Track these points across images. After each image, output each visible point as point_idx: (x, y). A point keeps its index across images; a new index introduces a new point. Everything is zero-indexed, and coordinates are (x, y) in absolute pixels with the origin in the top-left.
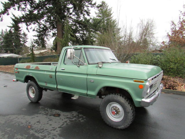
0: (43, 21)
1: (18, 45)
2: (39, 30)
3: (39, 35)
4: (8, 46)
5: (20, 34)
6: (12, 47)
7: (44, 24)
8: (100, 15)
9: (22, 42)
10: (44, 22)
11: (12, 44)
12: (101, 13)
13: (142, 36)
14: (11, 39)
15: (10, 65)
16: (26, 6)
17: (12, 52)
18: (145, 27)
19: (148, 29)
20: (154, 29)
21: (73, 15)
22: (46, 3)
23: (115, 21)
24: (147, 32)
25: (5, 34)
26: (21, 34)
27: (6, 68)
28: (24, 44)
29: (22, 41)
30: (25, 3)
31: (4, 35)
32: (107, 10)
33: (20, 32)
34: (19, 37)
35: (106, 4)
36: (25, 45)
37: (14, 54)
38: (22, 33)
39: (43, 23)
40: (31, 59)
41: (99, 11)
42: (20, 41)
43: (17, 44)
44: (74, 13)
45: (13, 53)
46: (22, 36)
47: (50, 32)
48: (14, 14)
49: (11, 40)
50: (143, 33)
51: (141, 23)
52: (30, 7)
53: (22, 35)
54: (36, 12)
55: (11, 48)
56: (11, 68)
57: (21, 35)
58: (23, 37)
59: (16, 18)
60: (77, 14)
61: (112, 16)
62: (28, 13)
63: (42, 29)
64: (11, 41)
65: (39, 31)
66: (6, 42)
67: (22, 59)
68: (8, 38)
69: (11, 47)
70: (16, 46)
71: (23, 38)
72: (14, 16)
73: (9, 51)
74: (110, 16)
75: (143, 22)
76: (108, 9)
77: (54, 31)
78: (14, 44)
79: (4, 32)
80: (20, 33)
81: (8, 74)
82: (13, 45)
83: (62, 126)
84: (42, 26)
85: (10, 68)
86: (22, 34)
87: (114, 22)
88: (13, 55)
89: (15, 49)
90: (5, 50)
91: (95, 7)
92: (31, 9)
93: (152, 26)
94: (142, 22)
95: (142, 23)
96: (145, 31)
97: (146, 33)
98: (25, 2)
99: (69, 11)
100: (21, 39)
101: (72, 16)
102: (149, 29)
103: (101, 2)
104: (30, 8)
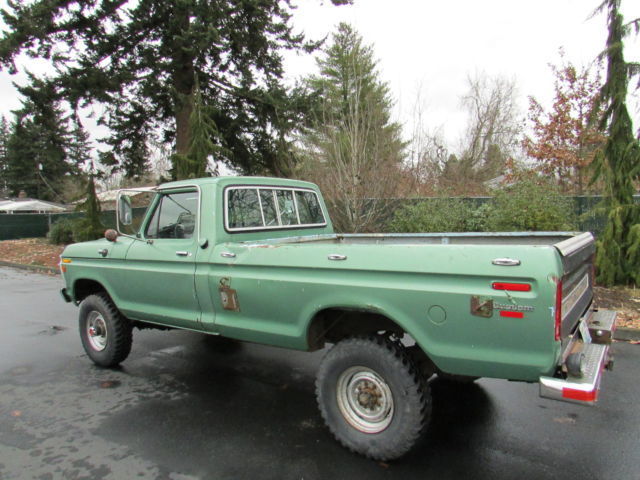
0: (132, 91)
1: (57, 171)
2: (120, 120)
3: (117, 136)
4: (20, 174)
5: (63, 131)
6: (36, 177)
7: (137, 101)
8: (334, 69)
9: (70, 161)
10: (133, 96)
11: (36, 166)
12: (337, 61)
13: (477, 138)
14: (32, 149)
15: (18, 239)
16: (71, 43)
17: (33, 193)
18: (488, 108)
19: (496, 113)
20: (517, 115)
21: (231, 72)
22: (141, 33)
23: (385, 89)
24: (495, 124)
25: (11, 132)
26: (66, 133)
27: (6, 248)
28: (76, 165)
29: (71, 157)
30: (70, 36)
31: (7, 136)
32: (357, 53)
33: (65, 125)
34: (62, 142)
35: (353, 33)
36: (81, 170)
37: (36, 202)
38: (69, 130)
39: (131, 97)
40: (85, 219)
41: (332, 55)
42: (64, 156)
43: (51, 165)
44: (232, 67)
45: (37, 198)
46: (70, 140)
47: (157, 126)
48: (31, 72)
49: (32, 153)
50: (479, 129)
51: (474, 94)
52: (86, 47)
53: (72, 136)
54: (106, 63)
55: (33, 182)
56: (22, 247)
57: (68, 137)
58: (74, 141)
59: (37, 83)
60: (243, 69)
61: (373, 71)
62: (79, 67)
63: (128, 120)
64: (31, 156)
65: (117, 124)
66: (17, 161)
67: (61, 219)
68: (22, 147)
69: (32, 175)
70: (47, 172)
71: (73, 145)
72: (31, 76)
73: (22, 192)
74: (369, 72)
75: (480, 93)
76: (361, 47)
77: (169, 124)
78: (41, 167)
79: (10, 126)
80: (63, 127)
81: (7, 268)
82: (39, 170)
83: (111, 411)
84: (128, 109)
85: (16, 248)
86: (72, 133)
87: (381, 91)
88: (35, 205)
89: (44, 185)
90: (11, 187)
91: (299, 48)
92: (89, 53)
93: (511, 105)
94: (477, 91)
95: (477, 95)
96: (487, 123)
97: (492, 129)
98: (66, 33)
99: (217, 60)
100: (67, 150)
101: (226, 74)
102: (502, 114)
103: (338, 25)
104: (86, 50)
